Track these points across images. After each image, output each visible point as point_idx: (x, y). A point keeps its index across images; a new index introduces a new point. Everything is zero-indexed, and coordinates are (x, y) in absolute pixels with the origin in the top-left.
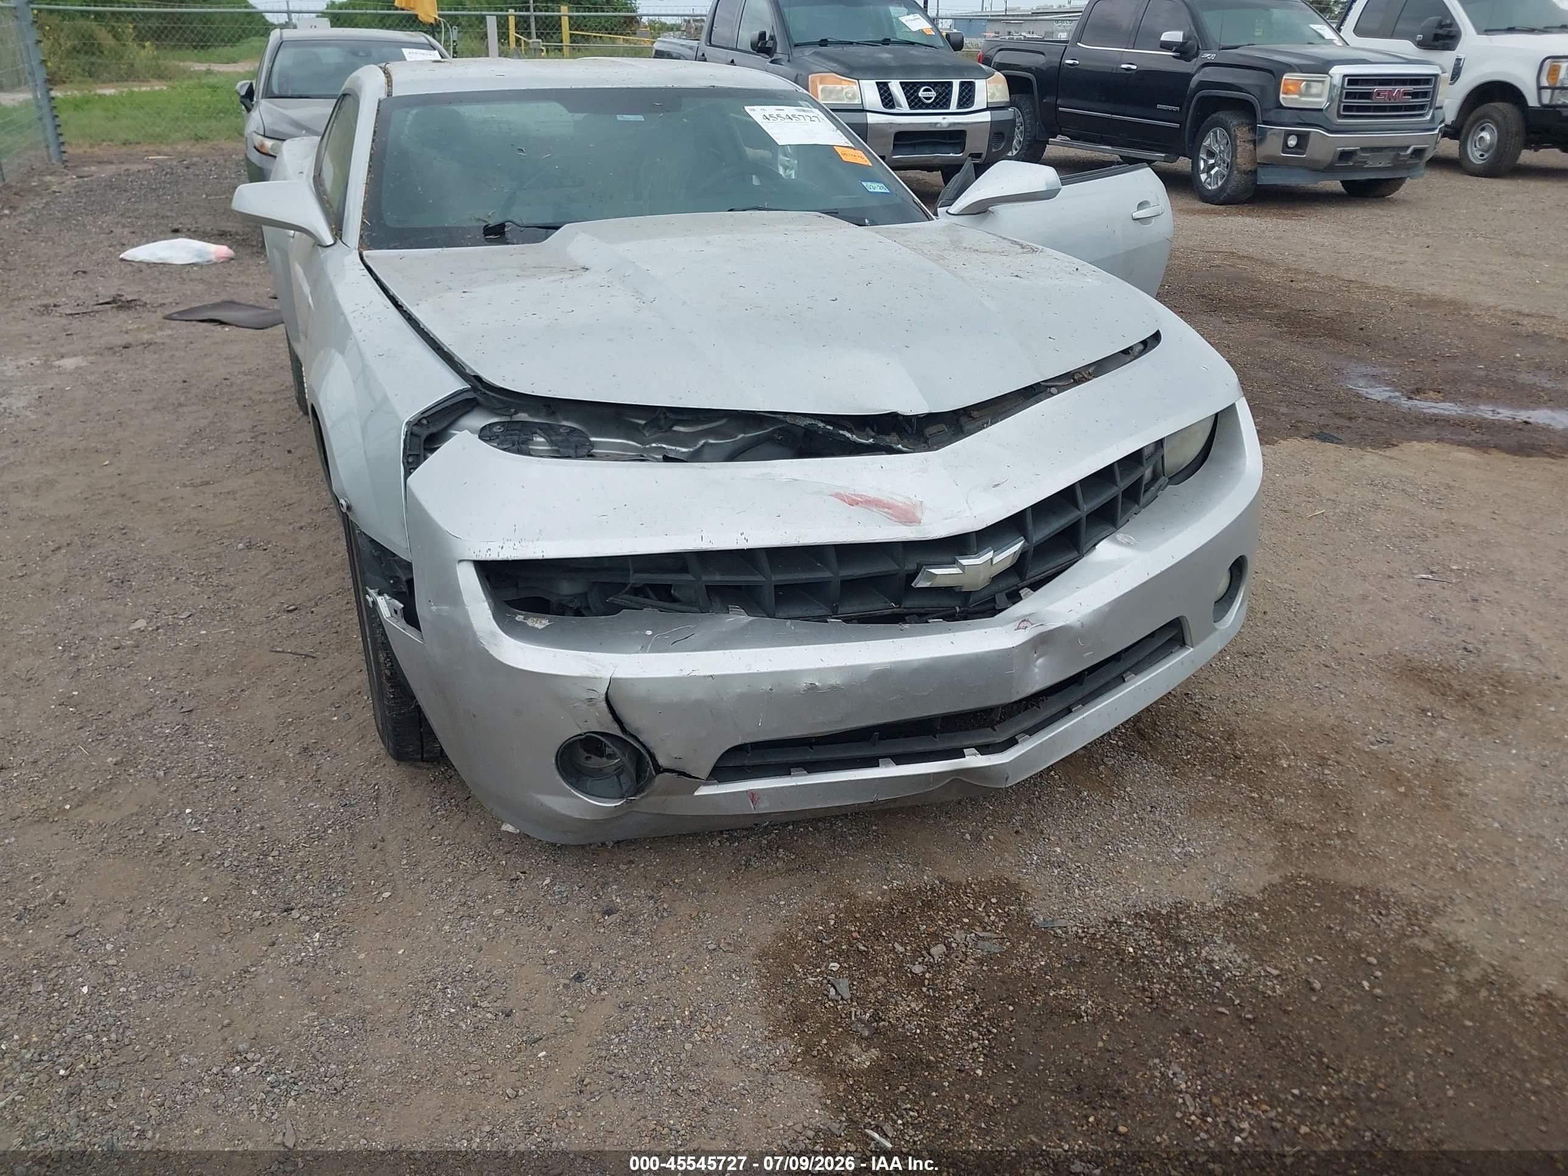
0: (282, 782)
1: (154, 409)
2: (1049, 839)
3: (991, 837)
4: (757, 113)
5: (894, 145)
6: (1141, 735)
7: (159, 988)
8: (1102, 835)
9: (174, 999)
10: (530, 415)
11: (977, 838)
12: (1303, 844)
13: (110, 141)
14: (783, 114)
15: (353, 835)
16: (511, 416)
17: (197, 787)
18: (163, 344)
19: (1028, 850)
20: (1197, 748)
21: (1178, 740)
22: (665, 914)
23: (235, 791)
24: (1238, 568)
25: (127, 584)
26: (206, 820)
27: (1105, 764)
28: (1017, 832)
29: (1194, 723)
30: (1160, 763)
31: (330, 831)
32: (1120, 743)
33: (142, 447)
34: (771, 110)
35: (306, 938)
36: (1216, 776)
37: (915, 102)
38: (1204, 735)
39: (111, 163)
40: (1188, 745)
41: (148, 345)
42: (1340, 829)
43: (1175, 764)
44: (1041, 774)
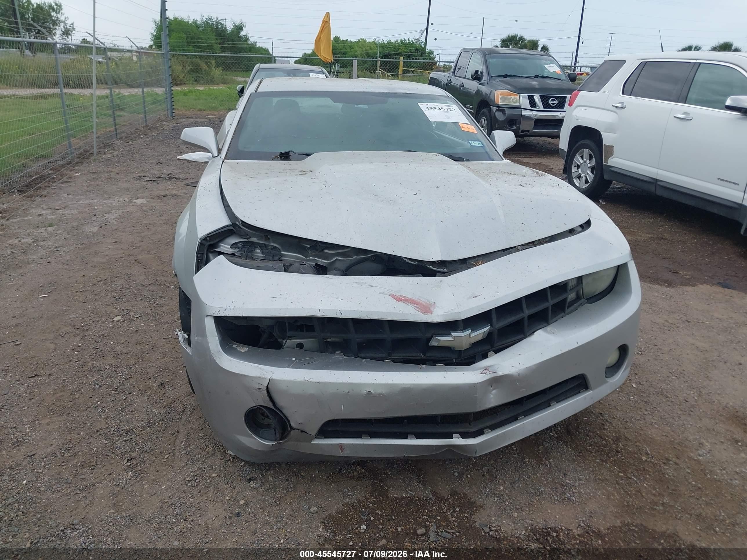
0: (146, 398)
1: (164, 223)
2: (498, 481)
3: (469, 476)
4: (423, 106)
5: (534, 125)
6: (568, 432)
7: (54, 487)
8: (528, 483)
9: (59, 494)
10: (258, 239)
11: (461, 475)
12: (640, 507)
13: (194, 109)
14: (437, 107)
15: (166, 427)
16: (247, 239)
17: (110, 395)
18: (180, 196)
19: (485, 486)
20: (596, 443)
21: (588, 438)
22: (290, 490)
23: (125, 399)
24: (623, 350)
25: (120, 300)
26: (107, 411)
27: (543, 445)
28: (483, 475)
29: (600, 429)
30: (573, 449)
31: (157, 424)
32: (556, 435)
33: (152, 240)
34: (432, 105)
35: (125, 474)
36: (602, 460)
37: (546, 105)
38: (603, 437)
39: (192, 118)
40: (593, 441)
41: (173, 196)
42: (665, 501)
43: (581, 450)
44: (506, 447)
